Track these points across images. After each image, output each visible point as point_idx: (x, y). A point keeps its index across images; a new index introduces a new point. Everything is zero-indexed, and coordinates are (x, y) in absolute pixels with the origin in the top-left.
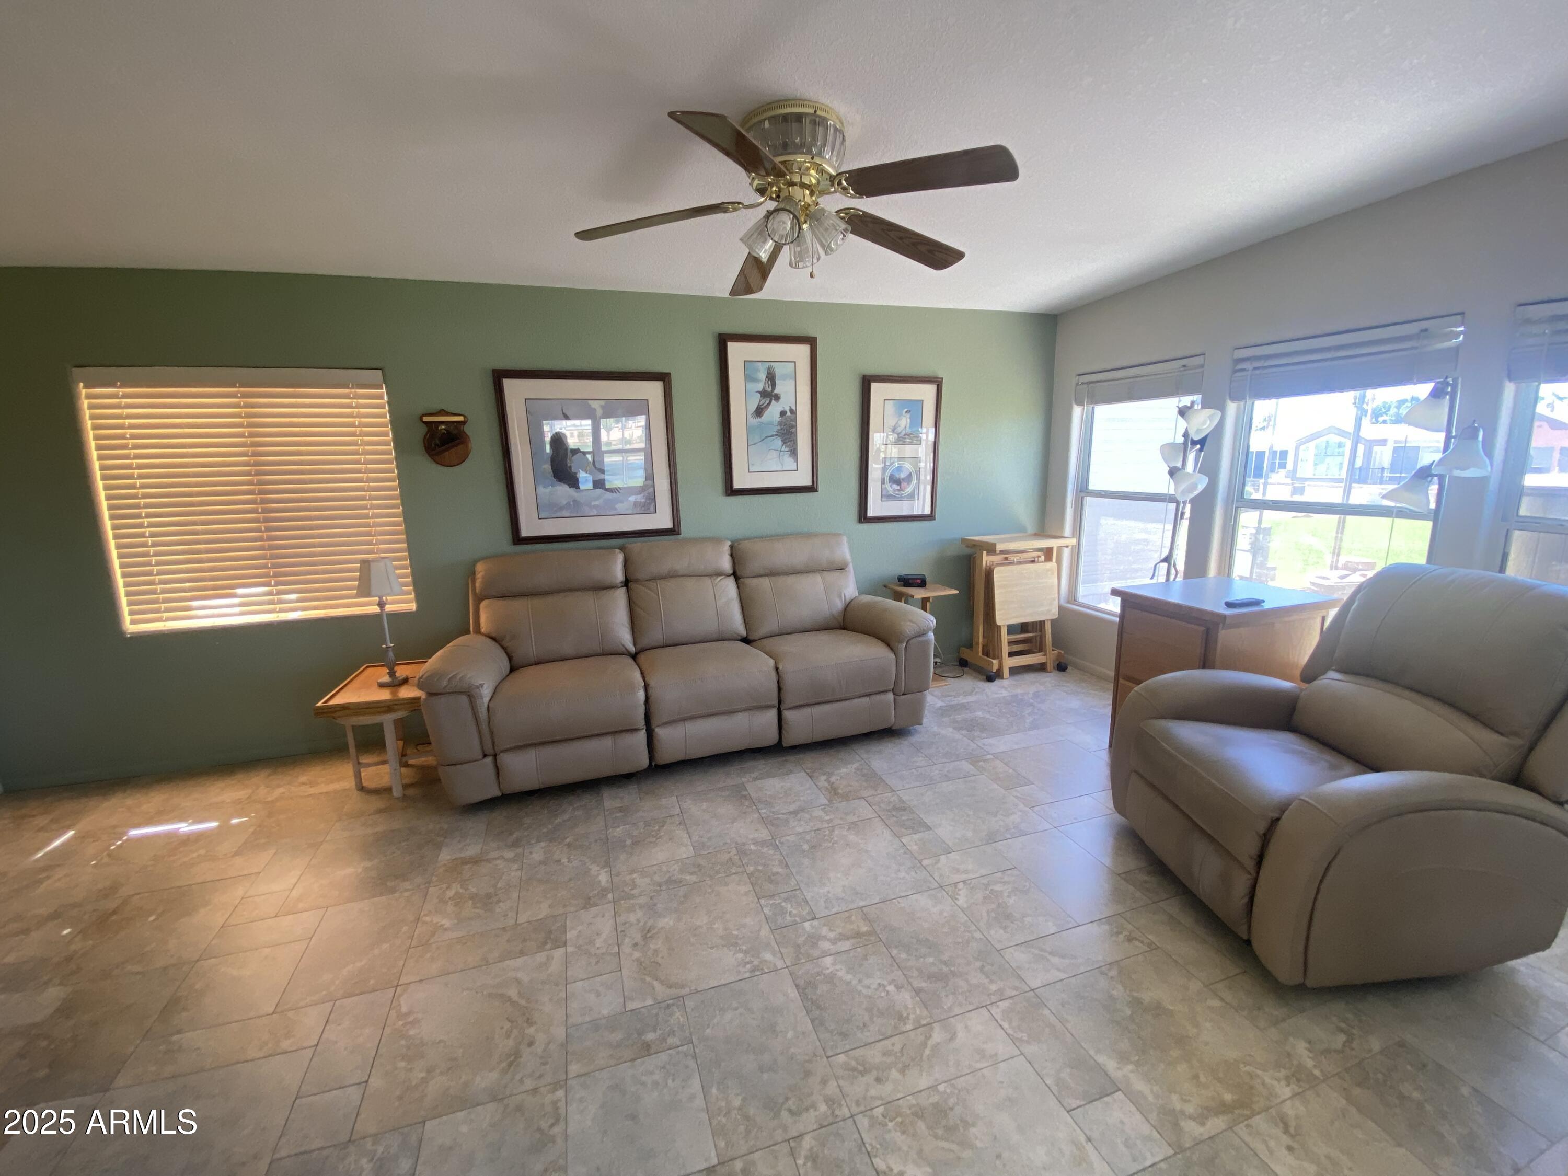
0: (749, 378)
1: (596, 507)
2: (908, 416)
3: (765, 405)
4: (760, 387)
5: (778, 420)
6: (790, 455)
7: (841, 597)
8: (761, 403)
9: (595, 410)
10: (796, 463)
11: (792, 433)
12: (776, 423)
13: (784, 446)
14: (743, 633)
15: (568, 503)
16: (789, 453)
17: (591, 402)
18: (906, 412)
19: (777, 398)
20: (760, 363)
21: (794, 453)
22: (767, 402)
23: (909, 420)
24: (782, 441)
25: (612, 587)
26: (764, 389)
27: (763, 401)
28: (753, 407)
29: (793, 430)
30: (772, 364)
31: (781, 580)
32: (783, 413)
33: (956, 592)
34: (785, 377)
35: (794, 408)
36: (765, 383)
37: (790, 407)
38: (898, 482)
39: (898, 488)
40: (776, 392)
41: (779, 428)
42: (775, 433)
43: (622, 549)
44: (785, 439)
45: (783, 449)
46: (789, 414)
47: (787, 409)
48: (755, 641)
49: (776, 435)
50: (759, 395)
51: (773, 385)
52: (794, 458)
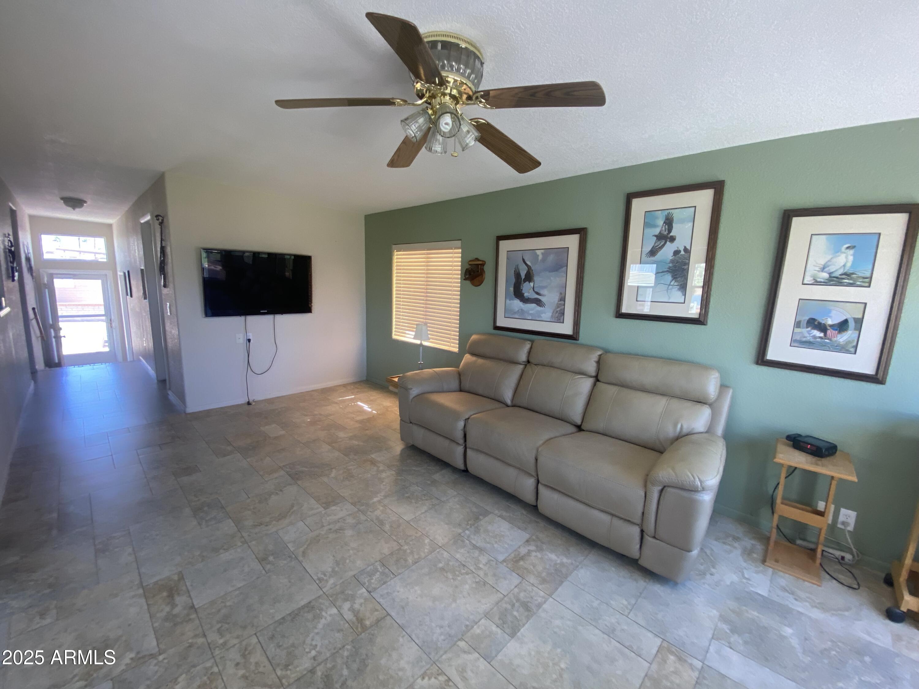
0: (647, 225)
1: (531, 314)
2: (851, 252)
3: (660, 246)
4: (657, 231)
5: (671, 258)
6: (679, 289)
7: (675, 425)
8: (657, 244)
9: (538, 255)
10: (684, 297)
11: (684, 270)
12: (668, 261)
13: (674, 281)
14: (579, 422)
15: (518, 311)
16: (678, 287)
17: (537, 251)
18: (848, 248)
19: (673, 239)
20: (660, 212)
21: (683, 288)
22: (662, 243)
23: (851, 258)
24: (672, 276)
25: (517, 363)
26: (660, 233)
27: (659, 243)
28: (648, 248)
29: (686, 267)
30: (671, 211)
31: (626, 391)
32: (676, 253)
33: (855, 479)
34: (682, 221)
35: (688, 247)
36: (662, 227)
37: (685, 247)
38: (822, 328)
39: (822, 335)
40: (671, 234)
41: (671, 265)
42: (666, 270)
43: (532, 341)
44: (676, 275)
45: (671, 284)
46: (683, 253)
47: (682, 249)
48: (583, 430)
49: (667, 271)
50: (655, 238)
51: (670, 231)
52: (682, 292)
